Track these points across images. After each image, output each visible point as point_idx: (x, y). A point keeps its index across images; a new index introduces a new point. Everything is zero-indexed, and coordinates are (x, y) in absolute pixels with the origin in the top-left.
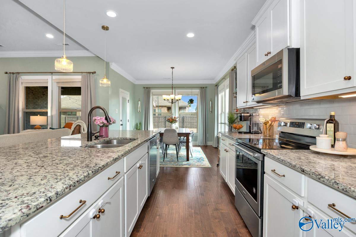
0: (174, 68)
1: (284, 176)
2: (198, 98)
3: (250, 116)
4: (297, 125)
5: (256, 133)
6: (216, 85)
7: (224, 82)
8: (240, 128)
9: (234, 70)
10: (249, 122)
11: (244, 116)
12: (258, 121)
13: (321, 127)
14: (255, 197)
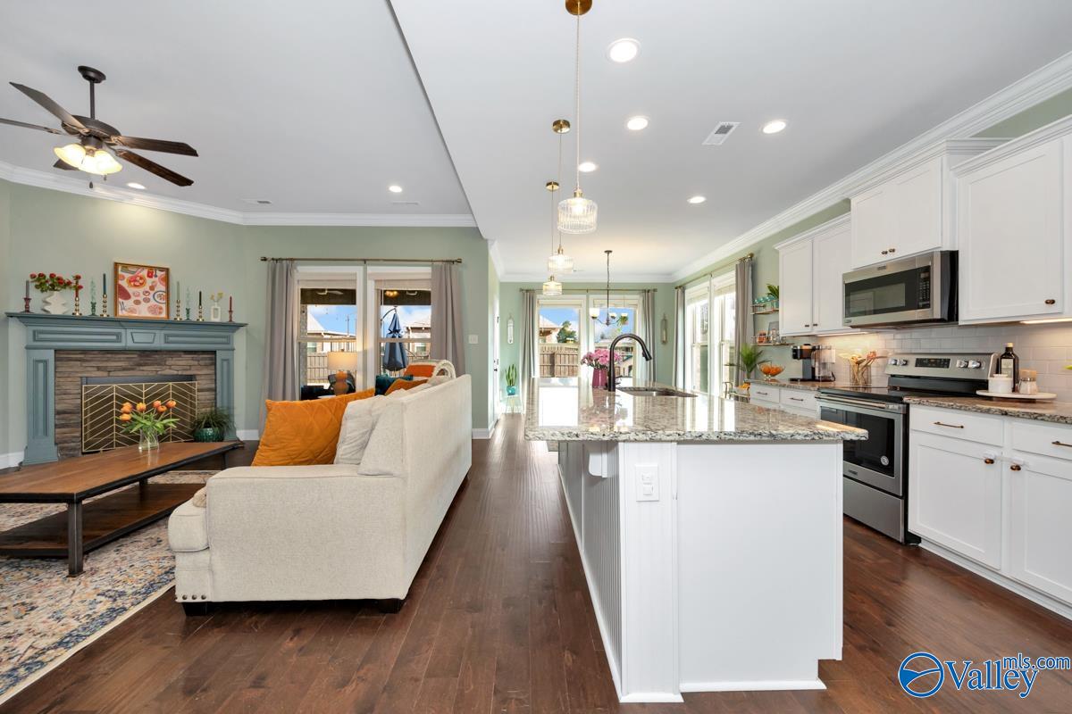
0: (611, 252)
1: (962, 427)
2: (635, 312)
3: (814, 349)
4: (933, 363)
5: (826, 380)
6: (680, 287)
7: (708, 282)
8: (778, 372)
9: (747, 260)
10: (813, 361)
11: (801, 350)
12: (828, 360)
13: (984, 364)
14: (889, 470)
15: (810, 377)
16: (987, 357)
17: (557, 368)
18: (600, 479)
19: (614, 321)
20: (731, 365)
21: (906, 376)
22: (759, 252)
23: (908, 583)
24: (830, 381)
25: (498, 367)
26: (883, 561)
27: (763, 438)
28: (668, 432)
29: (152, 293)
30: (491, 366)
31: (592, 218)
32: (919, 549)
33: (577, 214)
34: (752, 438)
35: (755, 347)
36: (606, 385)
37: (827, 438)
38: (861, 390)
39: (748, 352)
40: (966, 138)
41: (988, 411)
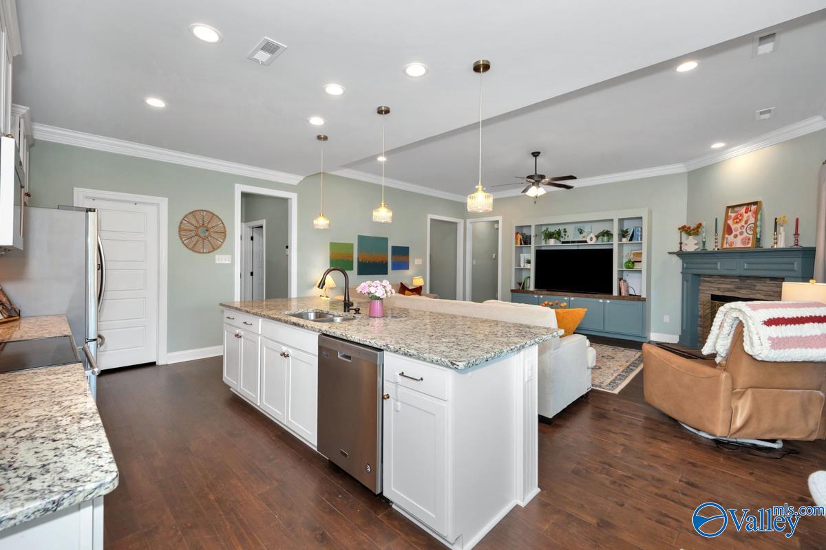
29: (746, 226)
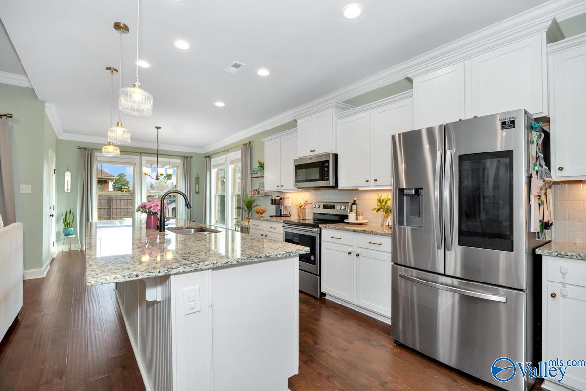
0: (160, 128)
1: (340, 238)
2: (177, 171)
3: (281, 199)
4: (329, 207)
5: (286, 216)
6: (208, 157)
7: (225, 156)
8: (263, 212)
9: (247, 145)
10: (281, 205)
11: (275, 199)
12: (287, 205)
13: (346, 207)
14: (314, 263)
15: (279, 214)
16: (347, 204)
17: (113, 211)
18: (155, 302)
19: (162, 177)
20: (239, 208)
21: (319, 213)
22: (254, 141)
23: (322, 319)
24: (288, 216)
25: (54, 213)
26: (313, 310)
27: (263, 259)
28: (206, 263)
30: (46, 212)
31: (149, 105)
32: (325, 300)
33: (137, 100)
34: (256, 260)
35: (252, 197)
36: (157, 226)
37: (293, 254)
38: (301, 222)
39: (248, 200)
40: (340, 102)
41: (349, 230)
